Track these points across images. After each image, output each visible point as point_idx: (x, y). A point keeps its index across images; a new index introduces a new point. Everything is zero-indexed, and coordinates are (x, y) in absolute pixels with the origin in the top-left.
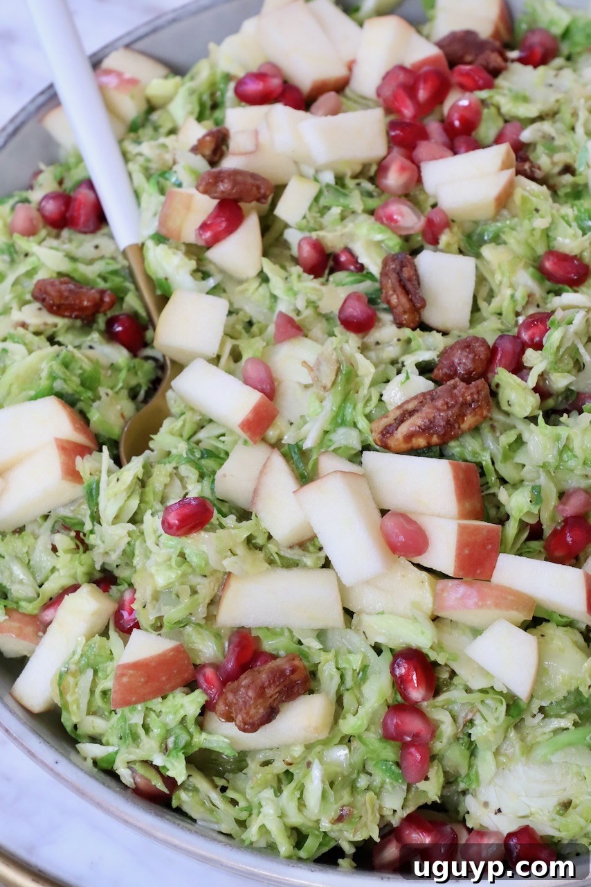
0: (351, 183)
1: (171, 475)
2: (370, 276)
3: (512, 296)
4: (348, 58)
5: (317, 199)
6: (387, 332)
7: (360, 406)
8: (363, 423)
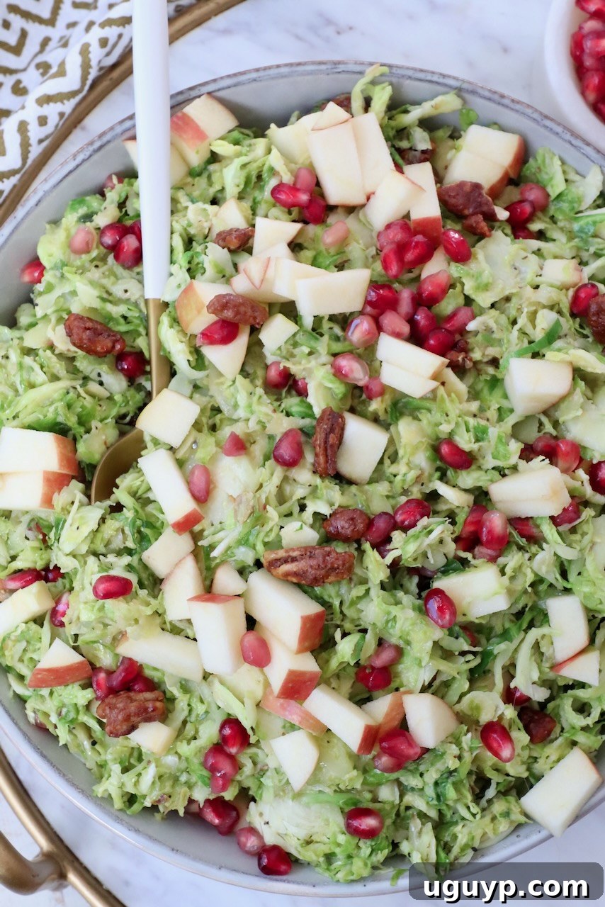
0: (326, 325)
1: (117, 530)
2: (312, 416)
3: (405, 475)
4: (369, 190)
5: (294, 335)
6: (304, 475)
7: (262, 535)
8: (260, 547)
